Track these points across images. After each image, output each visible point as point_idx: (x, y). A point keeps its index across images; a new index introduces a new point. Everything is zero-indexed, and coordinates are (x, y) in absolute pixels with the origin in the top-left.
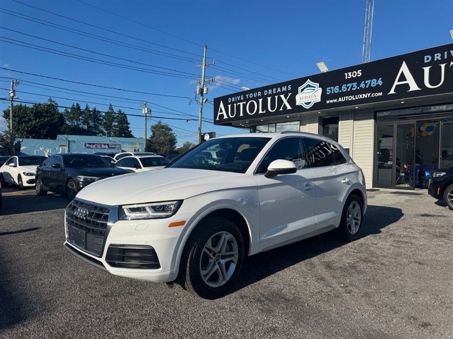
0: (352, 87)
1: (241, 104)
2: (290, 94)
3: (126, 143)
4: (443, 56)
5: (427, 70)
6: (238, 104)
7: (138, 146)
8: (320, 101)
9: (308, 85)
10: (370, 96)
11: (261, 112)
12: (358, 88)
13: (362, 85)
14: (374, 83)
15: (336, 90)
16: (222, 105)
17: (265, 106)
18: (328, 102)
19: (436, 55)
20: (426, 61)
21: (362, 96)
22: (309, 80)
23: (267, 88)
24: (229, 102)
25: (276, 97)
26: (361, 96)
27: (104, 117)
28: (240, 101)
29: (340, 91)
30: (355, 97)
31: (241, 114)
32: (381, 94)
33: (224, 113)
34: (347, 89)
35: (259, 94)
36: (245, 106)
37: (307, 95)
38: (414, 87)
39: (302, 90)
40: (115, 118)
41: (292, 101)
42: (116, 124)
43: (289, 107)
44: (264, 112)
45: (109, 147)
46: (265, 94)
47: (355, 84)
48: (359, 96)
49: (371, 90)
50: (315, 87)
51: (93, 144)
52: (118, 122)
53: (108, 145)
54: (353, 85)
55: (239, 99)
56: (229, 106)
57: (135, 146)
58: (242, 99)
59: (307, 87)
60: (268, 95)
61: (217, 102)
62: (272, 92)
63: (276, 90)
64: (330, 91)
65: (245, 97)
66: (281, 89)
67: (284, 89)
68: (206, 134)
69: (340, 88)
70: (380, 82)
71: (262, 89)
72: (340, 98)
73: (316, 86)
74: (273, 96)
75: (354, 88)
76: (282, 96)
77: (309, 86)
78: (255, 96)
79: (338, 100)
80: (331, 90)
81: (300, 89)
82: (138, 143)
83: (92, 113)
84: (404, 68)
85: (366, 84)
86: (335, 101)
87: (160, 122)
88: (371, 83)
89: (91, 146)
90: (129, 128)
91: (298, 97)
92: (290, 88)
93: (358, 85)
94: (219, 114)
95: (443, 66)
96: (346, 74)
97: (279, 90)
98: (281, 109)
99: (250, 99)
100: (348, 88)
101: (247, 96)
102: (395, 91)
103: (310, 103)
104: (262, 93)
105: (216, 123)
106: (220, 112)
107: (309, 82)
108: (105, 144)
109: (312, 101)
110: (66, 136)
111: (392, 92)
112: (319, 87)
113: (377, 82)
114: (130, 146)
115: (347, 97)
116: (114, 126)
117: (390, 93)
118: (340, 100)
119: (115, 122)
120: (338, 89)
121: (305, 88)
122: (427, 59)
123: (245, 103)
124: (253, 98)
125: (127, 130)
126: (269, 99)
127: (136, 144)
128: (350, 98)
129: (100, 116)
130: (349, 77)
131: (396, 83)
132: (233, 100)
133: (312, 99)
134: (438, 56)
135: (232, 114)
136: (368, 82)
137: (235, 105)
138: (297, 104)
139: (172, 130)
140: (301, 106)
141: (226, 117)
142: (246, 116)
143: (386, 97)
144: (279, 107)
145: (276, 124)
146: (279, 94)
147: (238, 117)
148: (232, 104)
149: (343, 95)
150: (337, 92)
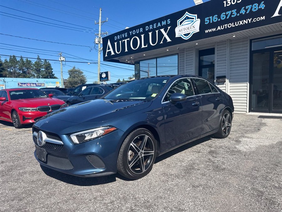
1: (126, 40)
2: (169, 28)
3: (50, 82)
6: (123, 41)
7: (59, 84)
8: (199, 31)
9: (187, 16)
10: (251, 21)
11: (143, 46)
12: (238, 15)
13: (243, 11)
14: (255, 7)
15: (215, 19)
16: (109, 43)
17: (147, 41)
18: (207, 31)
21: (243, 22)
22: (187, 12)
23: (148, 24)
24: (115, 39)
25: (157, 31)
26: (241, 23)
27: (34, 65)
28: (125, 38)
29: (219, 20)
30: (234, 24)
31: (126, 50)
32: (263, 18)
33: (111, 50)
34: (226, 17)
35: (141, 30)
36: (129, 42)
37: (186, 27)
39: (181, 23)
40: (42, 66)
41: (172, 34)
42: (44, 69)
43: (169, 40)
44: (147, 46)
45: (36, 85)
46: (147, 30)
47: (234, 11)
48: (240, 23)
49: (252, 15)
50: (193, 19)
51: (25, 84)
52: (44, 68)
53: (35, 84)
54: (232, 13)
55: (123, 36)
56: (116, 43)
57: (57, 84)
58: (126, 36)
59: (185, 19)
60: (149, 31)
61: (105, 40)
62: (153, 27)
63: (157, 25)
64: (208, 21)
65: (129, 34)
66: (161, 24)
67: (164, 23)
68: (103, 73)
69: (219, 17)
70: (262, 6)
71: (143, 26)
72: (219, 27)
73: (194, 17)
74: (153, 31)
75: (234, 14)
76: (162, 30)
77: (187, 18)
78: (138, 33)
79: (216, 29)
80: (209, 19)
81: (179, 21)
82: (58, 82)
83: (25, 62)
85: (246, 10)
86: (214, 30)
87: (74, 68)
88: (252, 8)
89: (23, 85)
90: (52, 72)
91: (177, 30)
92: (170, 22)
93: (238, 12)
94: (107, 51)
96: (225, 2)
97: (159, 25)
98: (162, 42)
99: (133, 36)
100: (227, 15)
101: (131, 33)
102: (279, 14)
103: (189, 34)
104: (144, 29)
105: (105, 59)
106: (108, 50)
107: (187, 14)
108: (33, 84)
109: (191, 32)
110: (3, 78)
111: (276, 14)
112: (197, 18)
113: (258, 6)
114: (53, 84)
115: (226, 25)
116: (42, 71)
117: (274, 16)
118: (219, 28)
119: (43, 68)
120: (217, 18)
121: (183, 20)
123: (129, 39)
124: (136, 35)
125: (51, 74)
126: (150, 34)
127: (57, 83)
128: (230, 26)
129: (32, 64)
130: (228, 5)
132: (119, 38)
133: (190, 30)
135: (118, 51)
136: (249, 7)
137: (120, 42)
138: (176, 37)
139: (83, 73)
140: (181, 37)
141: (113, 53)
142: (130, 51)
143: (270, 20)
144: (159, 41)
145: (156, 58)
146: (159, 28)
147: (123, 53)
148: (118, 41)
149: (221, 23)
150: (215, 21)
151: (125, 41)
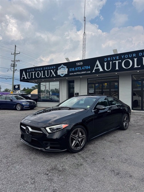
0: (79, 69)
2: (55, 70)
4: (111, 59)
5: (105, 64)
8: (67, 73)
10: (86, 73)
11: (42, 77)
13: (83, 68)
14: (87, 67)
15: (73, 69)
16: (24, 73)
17: (44, 74)
18: (70, 74)
19: (108, 58)
20: (105, 60)
23: (45, 67)
25: (49, 71)
30: (80, 73)
31: (33, 77)
32: (90, 72)
33: (25, 76)
35: (42, 69)
36: (35, 74)
37: (62, 71)
38: (101, 70)
39: (60, 69)
41: (56, 73)
43: (55, 75)
44: (44, 77)
46: (44, 69)
47: (80, 68)
48: (82, 73)
50: (65, 68)
55: (32, 70)
56: (28, 73)
58: (34, 70)
59: (62, 67)
61: (21, 71)
62: (47, 68)
63: (49, 68)
66: (51, 68)
67: (52, 67)
68: (16, 85)
69: (75, 69)
70: (89, 67)
71: (43, 67)
76: (52, 71)
80: (71, 69)
81: (59, 68)
84: (98, 63)
85: (84, 68)
86: (73, 74)
91: (58, 71)
92: (55, 67)
93: (81, 68)
94: (23, 76)
95: (111, 62)
96: (77, 63)
97: (50, 68)
99: (37, 71)
100: (78, 69)
101: (36, 69)
102: (95, 71)
103: (63, 74)
105: (21, 80)
107: (62, 65)
111: (94, 71)
115: (77, 73)
118: (75, 73)
121: (61, 68)
122: (106, 59)
123: (35, 72)
124: (39, 71)
126: (46, 71)
130: (78, 65)
131: (95, 68)
132: (29, 71)
133: (64, 72)
134: (109, 59)
135: (29, 77)
136: (85, 67)
138: (58, 74)
140: (60, 75)
141: (26, 78)
142: (36, 78)
143: (92, 73)
144: (50, 75)
145: (49, 82)
146: (50, 69)
147: (32, 79)
148: (29, 72)
149: (76, 71)
150: (73, 70)
151: (33, 73)
